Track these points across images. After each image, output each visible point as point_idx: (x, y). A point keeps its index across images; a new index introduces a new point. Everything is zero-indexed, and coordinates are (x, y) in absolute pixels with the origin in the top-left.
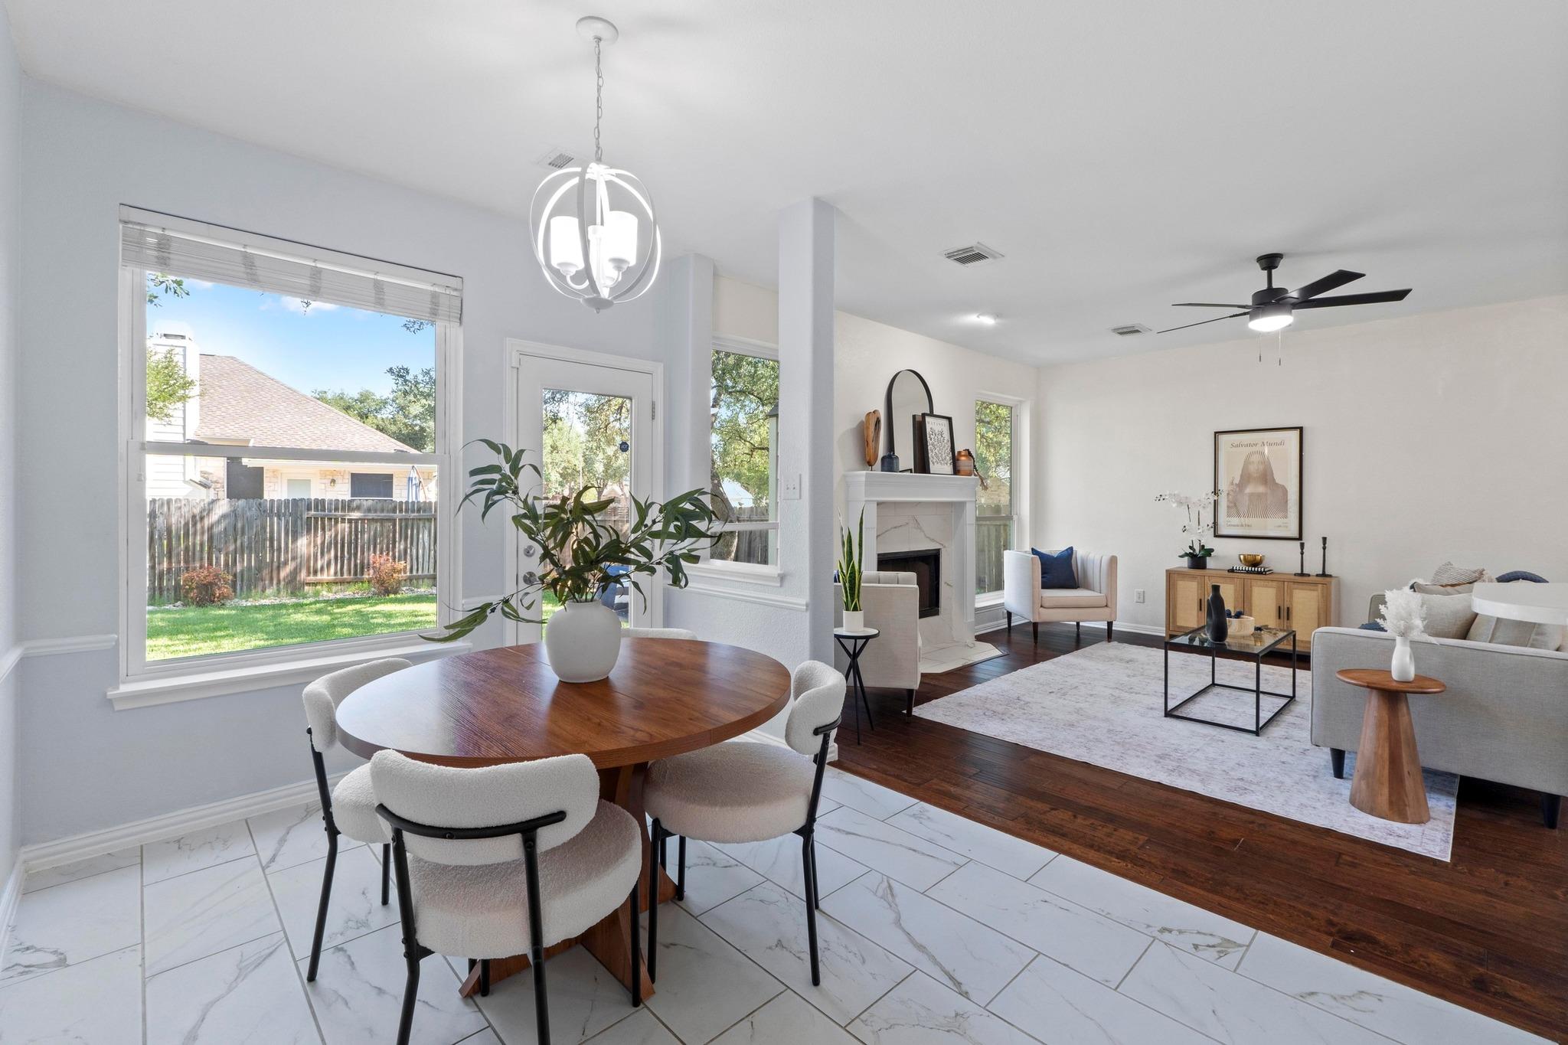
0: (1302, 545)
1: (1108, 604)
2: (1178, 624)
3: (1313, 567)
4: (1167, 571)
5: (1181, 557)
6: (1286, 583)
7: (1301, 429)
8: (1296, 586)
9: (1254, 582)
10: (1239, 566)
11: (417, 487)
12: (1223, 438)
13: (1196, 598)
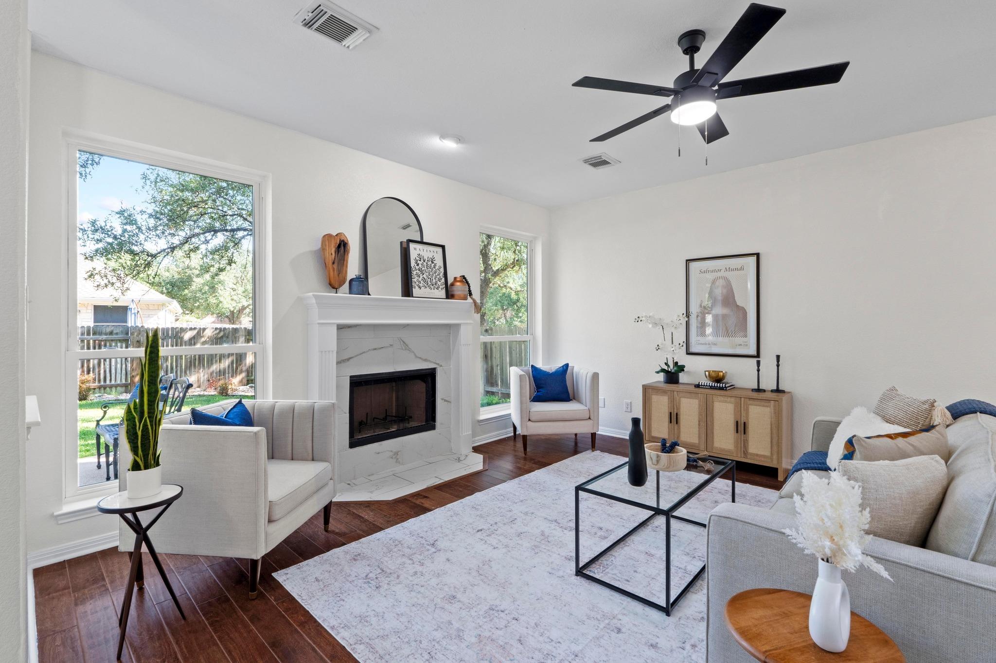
0: (758, 363)
1: (591, 416)
2: (652, 435)
3: (768, 383)
4: (643, 386)
5: (658, 372)
6: (742, 399)
7: (758, 255)
8: (751, 402)
9: (715, 398)
10: (705, 381)
11: (135, 315)
12: (693, 265)
13: (667, 411)
